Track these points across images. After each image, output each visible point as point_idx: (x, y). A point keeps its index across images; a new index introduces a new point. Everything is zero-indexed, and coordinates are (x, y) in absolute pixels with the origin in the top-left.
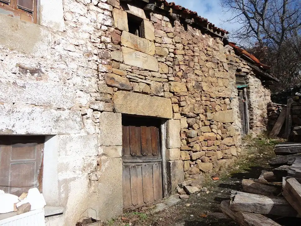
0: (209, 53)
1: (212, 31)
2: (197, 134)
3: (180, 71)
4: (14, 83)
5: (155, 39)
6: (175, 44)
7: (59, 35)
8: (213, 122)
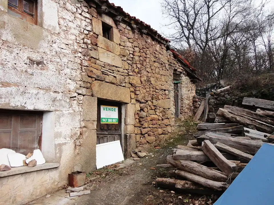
0: (157, 56)
1: (159, 39)
2: (146, 115)
3: (137, 68)
4: (26, 71)
5: (120, 43)
6: (134, 47)
7: (55, 36)
8: (157, 107)
